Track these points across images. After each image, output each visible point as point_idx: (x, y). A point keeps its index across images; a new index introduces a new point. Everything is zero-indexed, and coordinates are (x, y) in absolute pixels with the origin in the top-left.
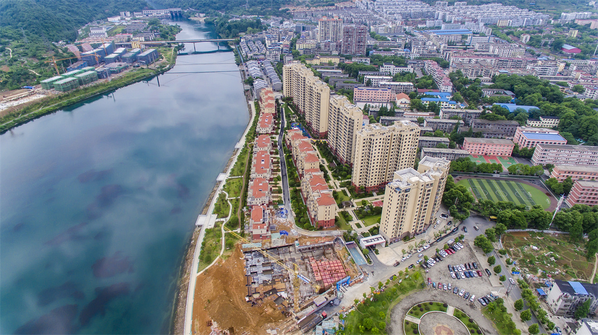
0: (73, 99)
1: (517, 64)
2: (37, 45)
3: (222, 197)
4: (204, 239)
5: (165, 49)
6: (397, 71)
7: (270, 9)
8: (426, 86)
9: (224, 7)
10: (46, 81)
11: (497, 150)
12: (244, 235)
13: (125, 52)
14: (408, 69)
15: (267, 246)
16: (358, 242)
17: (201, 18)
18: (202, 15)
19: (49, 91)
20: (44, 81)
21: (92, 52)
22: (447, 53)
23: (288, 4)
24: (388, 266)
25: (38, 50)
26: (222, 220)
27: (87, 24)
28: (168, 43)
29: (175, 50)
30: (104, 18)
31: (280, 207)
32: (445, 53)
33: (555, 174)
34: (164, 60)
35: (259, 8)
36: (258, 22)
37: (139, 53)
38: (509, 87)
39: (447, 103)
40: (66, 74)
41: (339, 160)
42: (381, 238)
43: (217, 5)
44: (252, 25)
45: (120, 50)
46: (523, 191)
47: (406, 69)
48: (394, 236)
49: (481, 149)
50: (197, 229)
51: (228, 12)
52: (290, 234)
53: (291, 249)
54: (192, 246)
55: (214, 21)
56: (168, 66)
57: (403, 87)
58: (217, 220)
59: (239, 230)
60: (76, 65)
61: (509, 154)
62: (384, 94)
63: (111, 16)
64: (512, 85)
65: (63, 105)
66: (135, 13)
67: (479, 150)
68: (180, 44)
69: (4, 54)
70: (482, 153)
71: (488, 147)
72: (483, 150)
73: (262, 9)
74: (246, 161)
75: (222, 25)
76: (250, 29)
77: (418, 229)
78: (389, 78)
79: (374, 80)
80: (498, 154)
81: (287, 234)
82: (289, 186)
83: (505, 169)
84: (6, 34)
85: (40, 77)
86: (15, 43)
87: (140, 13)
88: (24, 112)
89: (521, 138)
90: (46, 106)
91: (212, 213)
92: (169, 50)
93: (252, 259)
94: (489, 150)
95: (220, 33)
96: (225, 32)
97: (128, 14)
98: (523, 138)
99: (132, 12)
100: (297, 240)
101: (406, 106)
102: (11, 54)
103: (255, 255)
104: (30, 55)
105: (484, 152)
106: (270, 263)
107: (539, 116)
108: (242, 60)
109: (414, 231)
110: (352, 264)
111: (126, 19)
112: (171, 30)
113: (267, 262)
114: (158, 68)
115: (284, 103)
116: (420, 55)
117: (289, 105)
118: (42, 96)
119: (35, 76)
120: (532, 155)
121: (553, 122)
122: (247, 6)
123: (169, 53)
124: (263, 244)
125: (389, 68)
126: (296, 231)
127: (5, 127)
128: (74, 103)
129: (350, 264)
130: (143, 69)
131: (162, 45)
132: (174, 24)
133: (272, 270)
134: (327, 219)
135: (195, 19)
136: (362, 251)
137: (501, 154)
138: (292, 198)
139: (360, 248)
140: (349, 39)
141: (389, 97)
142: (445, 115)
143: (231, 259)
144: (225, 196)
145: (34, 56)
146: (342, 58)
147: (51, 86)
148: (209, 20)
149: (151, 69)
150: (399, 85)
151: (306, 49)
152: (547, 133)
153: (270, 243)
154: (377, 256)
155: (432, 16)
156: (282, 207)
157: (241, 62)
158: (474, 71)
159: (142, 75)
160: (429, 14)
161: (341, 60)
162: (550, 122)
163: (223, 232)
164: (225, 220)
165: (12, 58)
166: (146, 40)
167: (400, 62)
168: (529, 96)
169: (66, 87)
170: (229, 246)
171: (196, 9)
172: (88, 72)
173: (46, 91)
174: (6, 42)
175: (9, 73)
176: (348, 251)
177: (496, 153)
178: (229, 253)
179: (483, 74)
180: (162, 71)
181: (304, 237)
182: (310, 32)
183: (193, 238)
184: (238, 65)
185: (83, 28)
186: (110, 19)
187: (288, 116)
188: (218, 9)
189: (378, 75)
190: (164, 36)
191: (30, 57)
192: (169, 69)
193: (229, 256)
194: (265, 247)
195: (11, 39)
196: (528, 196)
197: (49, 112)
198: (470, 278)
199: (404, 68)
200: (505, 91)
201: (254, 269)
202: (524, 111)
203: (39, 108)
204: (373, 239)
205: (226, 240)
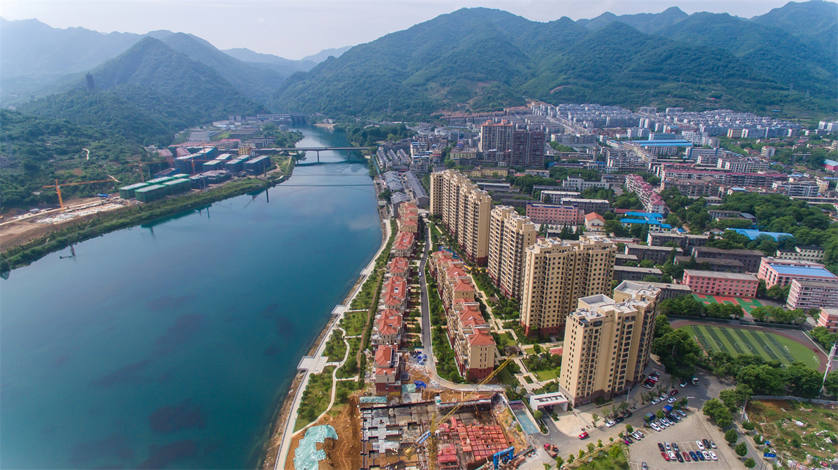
0: (158, 211)
1: (760, 181)
2: (121, 147)
3: (337, 335)
4: (308, 387)
5: (280, 157)
6: (587, 186)
7: (419, 114)
8: (626, 205)
9: (359, 112)
10: (126, 188)
11: (733, 288)
12: (363, 385)
13: (229, 159)
14: (603, 184)
15: (395, 401)
16: (528, 400)
17: (330, 126)
18: (331, 121)
19: (127, 201)
20: (123, 188)
21: (188, 157)
22: (656, 168)
23: (443, 109)
24: (572, 438)
25: (122, 152)
26: (334, 364)
27: (187, 127)
28: (285, 151)
29: (293, 160)
30: (210, 122)
31: (416, 350)
32: (654, 167)
33: (823, 321)
34: (278, 170)
35: (405, 113)
36: (403, 128)
37: (247, 159)
38: (748, 209)
39: (657, 226)
40: (152, 181)
41: (503, 292)
42: (560, 396)
43: (351, 109)
44: (394, 132)
45: (224, 157)
46: (776, 345)
47: (599, 183)
48: (580, 395)
49: (710, 286)
50: (299, 375)
51: (364, 117)
52: (429, 386)
53: (430, 408)
54: (289, 397)
55: (345, 127)
56: (282, 177)
57: (594, 206)
58: (328, 364)
59: (356, 378)
60: (167, 171)
61: (752, 295)
62: (569, 213)
63: (217, 120)
64: (751, 207)
65: (144, 217)
66: (247, 118)
67: (707, 287)
68: (300, 152)
69: (80, 155)
70: (712, 292)
71: (720, 284)
72: (713, 288)
73: (408, 115)
74: (374, 291)
75: (356, 131)
76: (390, 135)
77: (617, 386)
78: (576, 194)
79: (554, 196)
80: (735, 294)
81: (425, 387)
82: (430, 324)
83: (748, 316)
84: (86, 132)
85: (119, 184)
86: (95, 144)
87: (254, 118)
88: (94, 224)
89: (769, 273)
90: (121, 218)
91: (321, 354)
92: (286, 159)
93: (372, 419)
94: (723, 287)
95: (352, 141)
96: (359, 140)
97: (239, 118)
98: (771, 272)
99: (244, 117)
100: (438, 394)
101: (600, 230)
102: (88, 155)
103: (375, 413)
104: (112, 157)
105: (715, 290)
106: (398, 426)
107: (794, 246)
108: (378, 171)
109: (610, 389)
110: (517, 432)
111: (236, 123)
112: (291, 137)
113: (393, 423)
114: (269, 178)
115: (430, 222)
116: (619, 168)
117: (436, 224)
118: (118, 206)
119: (113, 183)
120: (787, 297)
121: (816, 254)
122: (389, 111)
123: (285, 163)
124: (389, 400)
125: (575, 183)
126: (436, 382)
127: (66, 240)
128: (158, 216)
129: (515, 432)
130: (250, 179)
131: (276, 152)
132: (295, 131)
133: (400, 436)
134: (483, 367)
135: (322, 125)
136: (532, 414)
137: (741, 294)
138: (434, 339)
139: (530, 410)
140: (521, 147)
141: (575, 217)
142: (655, 240)
143: (343, 416)
144: (341, 333)
145: (117, 160)
146: (511, 170)
147: (131, 194)
148: (340, 126)
149: (259, 179)
150: (590, 203)
151: (463, 159)
152: (807, 267)
153: (400, 397)
154: (556, 423)
155: (634, 124)
156: (420, 350)
157: (376, 174)
158: (697, 189)
159: (248, 186)
160: (631, 122)
161: (509, 172)
162: (811, 254)
163: (335, 380)
164: (339, 365)
165: (89, 161)
166: (257, 145)
167: (591, 176)
168: (778, 220)
169: (149, 197)
170: (343, 398)
171: (324, 114)
172: (180, 179)
173: (124, 200)
174: (83, 142)
175: (82, 177)
176: (511, 414)
177: (732, 292)
178: (340, 407)
179: (709, 193)
180: (274, 182)
181: (450, 391)
182: (470, 140)
183: (292, 386)
184: (373, 178)
185: (181, 132)
186: (215, 124)
187: (435, 238)
188: (354, 114)
189: (561, 190)
190: (281, 144)
191: (110, 161)
192: (283, 180)
193: (340, 412)
194: (392, 403)
195: (91, 138)
196: (784, 352)
197: (123, 226)
198: (700, 461)
199: (596, 183)
200: (742, 214)
201: (375, 433)
202: (773, 239)
203: (112, 220)
204: (549, 398)
205: (338, 389)
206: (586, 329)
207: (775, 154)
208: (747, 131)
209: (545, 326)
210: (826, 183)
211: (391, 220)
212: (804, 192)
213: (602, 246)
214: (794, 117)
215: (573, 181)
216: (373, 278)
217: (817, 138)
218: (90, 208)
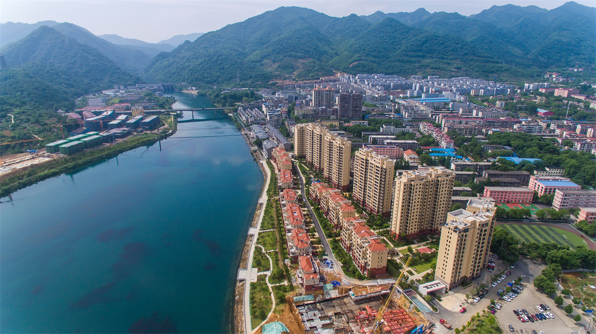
0: (80, 162)
1: (504, 124)
2: (38, 112)
3: (258, 250)
4: (252, 294)
5: (164, 116)
6: (397, 131)
7: (259, 83)
8: (428, 144)
9: (215, 81)
10: (51, 144)
11: (518, 197)
12: (293, 287)
13: (127, 119)
14: (408, 129)
15: (320, 298)
16: (416, 289)
17: (194, 92)
18: (194, 88)
19: (53, 154)
20: (49, 145)
21: (95, 118)
22: (436, 117)
23: (276, 79)
24: (455, 313)
25: (40, 116)
26: (265, 273)
27: (82, 95)
28: (167, 111)
29: (174, 118)
30: (99, 91)
31: (324, 257)
32: (434, 117)
33: (582, 217)
34: (166, 126)
35: (249, 82)
36: (253, 94)
37: (142, 119)
38: (506, 143)
39: (454, 157)
40: (71, 138)
41: (368, 210)
42: (439, 283)
43: (209, 79)
44: (247, 95)
45: (123, 117)
46: (557, 234)
47: (406, 129)
48: (453, 281)
49: (503, 197)
50: (238, 284)
51: (219, 85)
52: (342, 284)
53: (346, 300)
54: (238, 302)
55: (206, 93)
56: (171, 131)
57: (408, 145)
58: (259, 274)
59: (286, 283)
60: (79, 130)
61: (530, 201)
62: (393, 151)
63: (105, 89)
64: (508, 141)
65: (70, 167)
66: (128, 87)
67: (501, 198)
68: (178, 112)
69: (6, 120)
70: (504, 201)
71: (509, 195)
72: (505, 198)
73: (252, 83)
74: (274, 214)
75: (217, 96)
76: (245, 98)
77: (475, 273)
78: (393, 137)
79: (379, 139)
80: (519, 201)
81: (340, 285)
82: (326, 237)
83: (534, 216)
84: (8, 101)
85: (43, 141)
86: (17, 110)
87: (134, 87)
88: (30, 175)
89: (537, 186)
90: (51, 168)
91: (251, 266)
92: (169, 118)
93: (307, 313)
94: (511, 197)
95: (215, 103)
96: (221, 102)
97: (122, 87)
98: (539, 186)
99: (126, 87)
100: (350, 290)
101: (415, 161)
102: (12, 119)
103: (308, 308)
104: (32, 120)
105: (506, 200)
106: (327, 316)
107: (544, 167)
108: (243, 125)
109: (471, 275)
110: (416, 312)
111: (121, 91)
112: (167, 101)
113: (323, 315)
114: (161, 133)
115: (297, 161)
116: (413, 118)
117: (302, 163)
118: (47, 159)
119: (38, 142)
120: (553, 201)
121: (558, 172)
122: (238, 80)
123: (169, 120)
124: (315, 297)
125: (389, 129)
126: (346, 281)
127: (10, 189)
128: (80, 165)
129: (414, 313)
130: (147, 134)
131: (160, 113)
132: (169, 96)
133: (332, 324)
134: (380, 267)
135: (188, 92)
136: (424, 298)
137: (523, 201)
138: (333, 249)
139: (421, 295)
140: (346, 105)
141: (397, 153)
142: (457, 167)
143: (287, 314)
144: (261, 249)
145: (37, 122)
146: (341, 122)
147: (56, 149)
148: (202, 92)
149: (154, 134)
150: (405, 143)
151: (305, 114)
152: (559, 180)
153: (323, 295)
154: (441, 303)
155: (409, 87)
156: (326, 257)
157: (242, 127)
158: (468, 131)
159: (146, 139)
160: (407, 86)
161: (340, 123)
162: (556, 172)
163: (270, 286)
164: (268, 273)
165: (14, 124)
166: (145, 108)
167: (398, 124)
168: (529, 150)
169: (71, 151)
170: (282, 300)
171: (188, 83)
172: (92, 136)
173: (50, 154)
174: (8, 109)
175: (12, 137)
176: (408, 299)
177: (517, 200)
178: (282, 307)
179: (476, 133)
180: (165, 136)
181: (359, 286)
182: (304, 101)
183: (236, 293)
184: (240, 129)
185: (79, 99)
186: (104, 92)
187: (304, 172)
188: (211, 83)
189: (379, 135)
190: (162, 106)
191: (32, 123)
192: (172, 134)
193: (283, 311)
194: (318, 299)
195: (13, 106)
196: (564, 239)
197: (54, 175)
198: (544, 320)
199: (404, 129)
200: (504, 147)
201: (313, 324)
202: (530, 162)
203: (44, 170)
204: (432, 285)
205: (276, 294)
206: (460, 234)
207: (505, 106)
208: (483, 91)
209: (410, 233)
210: (545, 124)
211: (267, 162)
212: (533, 131)
213: (447, 174)
214: (507, 81)
215: (388, 128)
216: (269, 204)
217: (525, 94)
218: (24, 161)
